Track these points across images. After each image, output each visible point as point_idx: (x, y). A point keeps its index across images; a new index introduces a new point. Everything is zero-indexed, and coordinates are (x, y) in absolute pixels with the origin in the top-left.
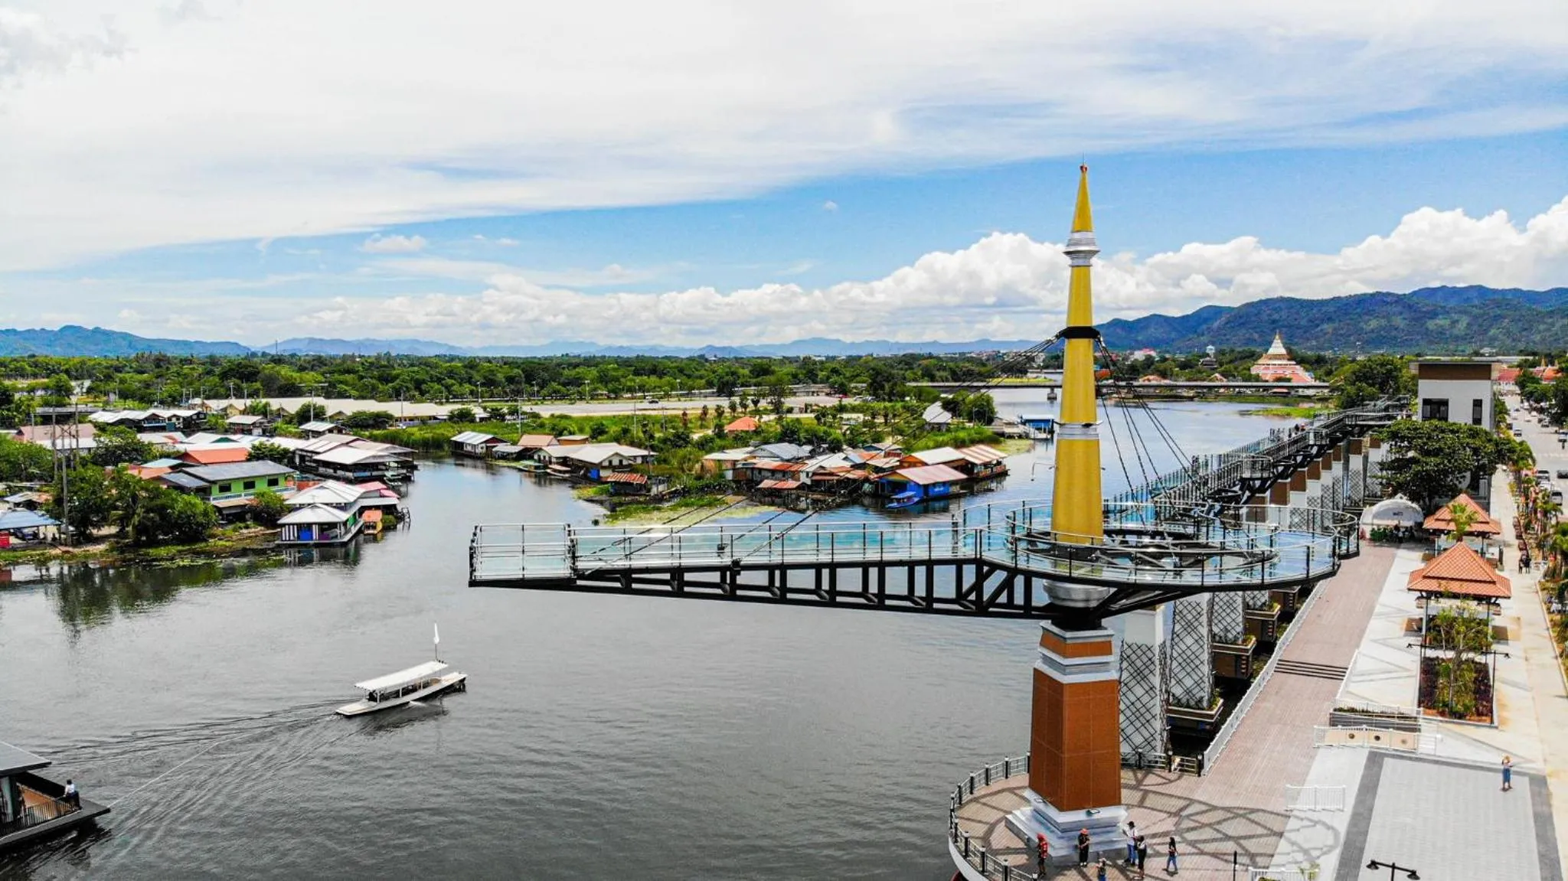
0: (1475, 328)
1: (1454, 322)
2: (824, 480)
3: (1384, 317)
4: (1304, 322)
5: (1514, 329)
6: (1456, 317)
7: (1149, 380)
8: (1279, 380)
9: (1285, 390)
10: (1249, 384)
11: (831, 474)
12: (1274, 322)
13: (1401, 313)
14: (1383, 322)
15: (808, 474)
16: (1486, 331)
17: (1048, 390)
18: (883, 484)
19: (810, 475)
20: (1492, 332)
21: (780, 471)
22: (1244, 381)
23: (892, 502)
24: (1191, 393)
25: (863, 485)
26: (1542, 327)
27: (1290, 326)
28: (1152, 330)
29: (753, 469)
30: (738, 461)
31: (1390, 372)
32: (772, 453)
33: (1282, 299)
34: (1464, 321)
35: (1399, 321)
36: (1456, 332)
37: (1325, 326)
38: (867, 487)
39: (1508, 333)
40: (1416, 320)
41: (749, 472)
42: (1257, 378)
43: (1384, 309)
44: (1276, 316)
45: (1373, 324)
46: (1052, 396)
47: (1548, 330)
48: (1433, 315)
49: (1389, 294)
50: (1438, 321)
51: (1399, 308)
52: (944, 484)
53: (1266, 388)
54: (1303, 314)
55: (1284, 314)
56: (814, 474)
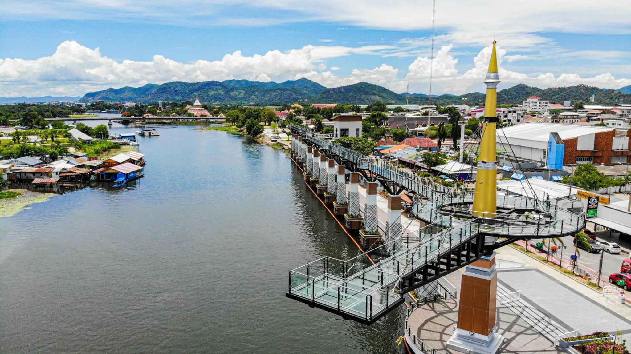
0: (247, 95)
1: (240, 93)
2: (68, 176)
3: (216, 90)
4: (187, 91)
5: (259, 95)
6: (240, 91)
7: (148, 116)
8: (202, 116)
9: (205, 120)
10: (190, 117)
11: (72, 172)
12: (176, 91)
13: (222, 89)
14: (216, 92)
15: (57, 173)
16: (250, 97)
17: (108, 121)
18: (102, 175)
19: (58, 174)
20: (252, 97)
21: (39, 173)
22: (189, 116)
23: (115, 184)
24: (169, 121)
25: (90, 176)
26: (268, 95)
27: (182, 93)
28: (126, 93)
29: (20, 173)
30: (6, 169)
31: (258, 114)
32: (23, 163)
33: (178, 82)
34: (243, 93)
35: (221, 92)
36: (240, 96)
37: (195, 93)
38: (92, 177)
39: (257, 97)
40: (227, 92)
41: (18, 175)
42: (193, 115)
43: (216, 87)
44: (177, 89)
45: (212, 93)
46: (110, 123)
47: (270, 96)
48: (232, 90)
49: (217, 82)
50: (234, 92)
51: (220, 88)
52: (133, 172)
53: (197, 119)
54: (187, 88)
55: (179, 88)
56: (60, 173)
